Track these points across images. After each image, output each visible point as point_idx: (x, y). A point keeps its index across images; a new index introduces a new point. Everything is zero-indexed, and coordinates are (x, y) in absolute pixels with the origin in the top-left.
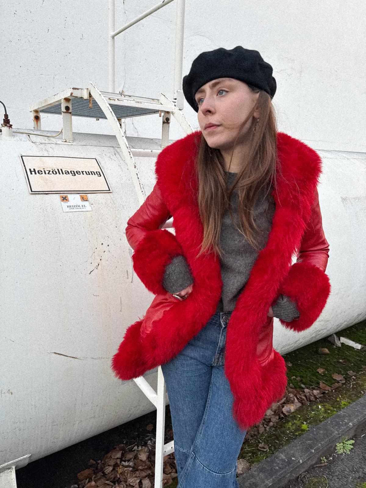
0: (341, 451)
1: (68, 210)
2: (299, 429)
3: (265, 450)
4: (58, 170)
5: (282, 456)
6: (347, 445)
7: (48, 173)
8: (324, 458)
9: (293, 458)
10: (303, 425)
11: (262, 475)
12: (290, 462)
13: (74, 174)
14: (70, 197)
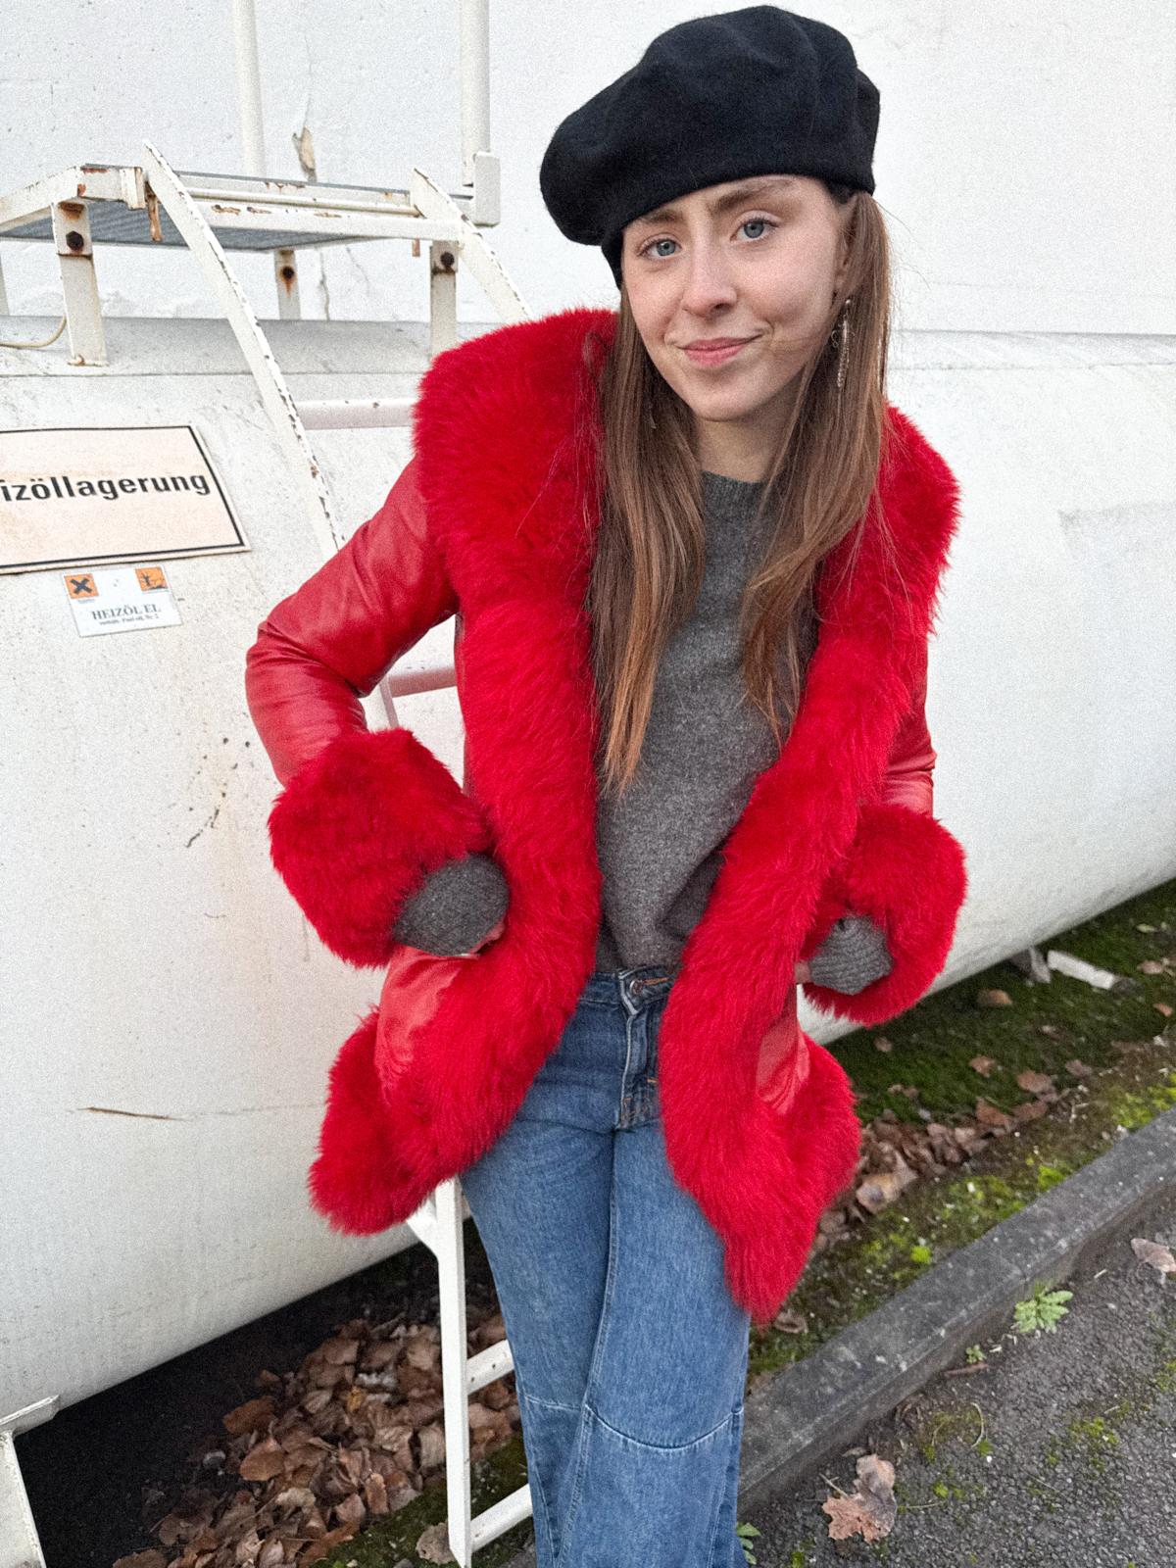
0: (1031, 1324)
1: (96, 627)
2: (902, 1260)
3: (796, 1331)
4: (54, 480)
5: (847, 1353)
6: (1048, 1307)
7: (19, 497)
8: (977, 1347)
9: (880, 1359)
10: (916, 1249)
11: (782, 1416)
12: (869, 1370)
13: (113, 491)
14: (100, 577)
